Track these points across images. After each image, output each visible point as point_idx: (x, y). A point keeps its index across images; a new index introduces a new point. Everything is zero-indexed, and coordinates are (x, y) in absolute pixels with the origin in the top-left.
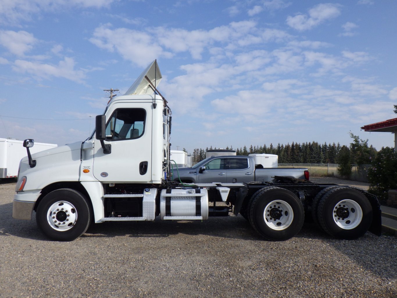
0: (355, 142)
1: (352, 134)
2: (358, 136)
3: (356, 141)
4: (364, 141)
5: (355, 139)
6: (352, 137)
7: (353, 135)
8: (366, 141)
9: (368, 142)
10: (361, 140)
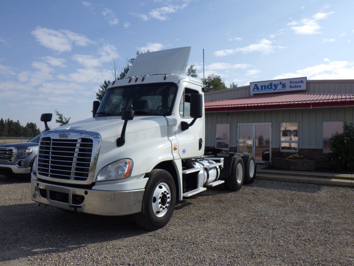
0: (59, 119)
1: (57, 111)
2: (62, 114)
3: (61, 118)
4: (67, 119)
5: (59, 117)
6: (57, 115)
7: (58, 113)
8: (68, 119)
9: (70, 119)
10: (64, 117)
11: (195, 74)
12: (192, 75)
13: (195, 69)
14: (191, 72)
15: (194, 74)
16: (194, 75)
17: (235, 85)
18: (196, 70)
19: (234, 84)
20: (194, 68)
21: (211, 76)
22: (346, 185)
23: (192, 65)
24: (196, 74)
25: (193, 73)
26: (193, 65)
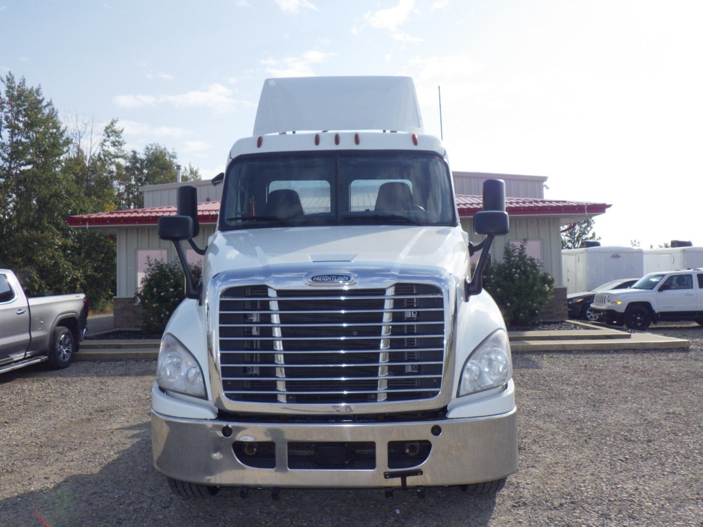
11: (121, 140)
12: (114, 140)
13: (121, 129)
14: (110, 134)
15: (117, 139)
16: (119, 142)
17: (195, 170)
18: (123, 130)
19: (192, 167)
20: (117, 127)
21: (152, 146)
22: (554, 349)
23: (113, 120)
24: (123, 141)
25: (117, 136)
26: (115, 120)
